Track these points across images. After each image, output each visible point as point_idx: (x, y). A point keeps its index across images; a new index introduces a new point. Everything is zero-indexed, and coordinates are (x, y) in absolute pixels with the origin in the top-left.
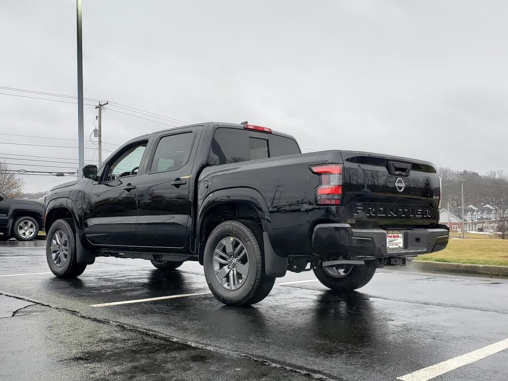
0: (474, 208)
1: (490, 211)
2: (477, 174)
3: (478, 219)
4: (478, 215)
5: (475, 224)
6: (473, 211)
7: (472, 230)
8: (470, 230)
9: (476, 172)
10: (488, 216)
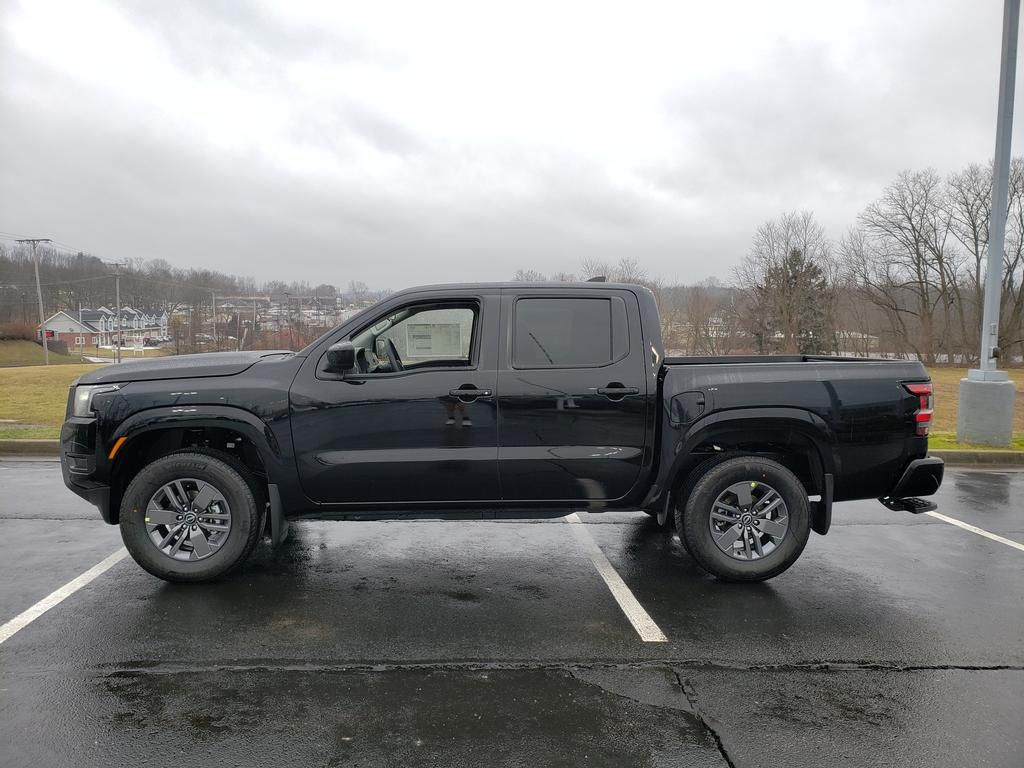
0: (109, 312)
1: (130, 317)
2: (99, 260)
3: (115, 328)
4: (114, 323)
5: (111, 335)
6: (108, 316)
7: (107, 343)
8: (102, 345)
9: (98, 256)
10: (129, 324)
